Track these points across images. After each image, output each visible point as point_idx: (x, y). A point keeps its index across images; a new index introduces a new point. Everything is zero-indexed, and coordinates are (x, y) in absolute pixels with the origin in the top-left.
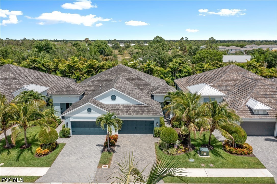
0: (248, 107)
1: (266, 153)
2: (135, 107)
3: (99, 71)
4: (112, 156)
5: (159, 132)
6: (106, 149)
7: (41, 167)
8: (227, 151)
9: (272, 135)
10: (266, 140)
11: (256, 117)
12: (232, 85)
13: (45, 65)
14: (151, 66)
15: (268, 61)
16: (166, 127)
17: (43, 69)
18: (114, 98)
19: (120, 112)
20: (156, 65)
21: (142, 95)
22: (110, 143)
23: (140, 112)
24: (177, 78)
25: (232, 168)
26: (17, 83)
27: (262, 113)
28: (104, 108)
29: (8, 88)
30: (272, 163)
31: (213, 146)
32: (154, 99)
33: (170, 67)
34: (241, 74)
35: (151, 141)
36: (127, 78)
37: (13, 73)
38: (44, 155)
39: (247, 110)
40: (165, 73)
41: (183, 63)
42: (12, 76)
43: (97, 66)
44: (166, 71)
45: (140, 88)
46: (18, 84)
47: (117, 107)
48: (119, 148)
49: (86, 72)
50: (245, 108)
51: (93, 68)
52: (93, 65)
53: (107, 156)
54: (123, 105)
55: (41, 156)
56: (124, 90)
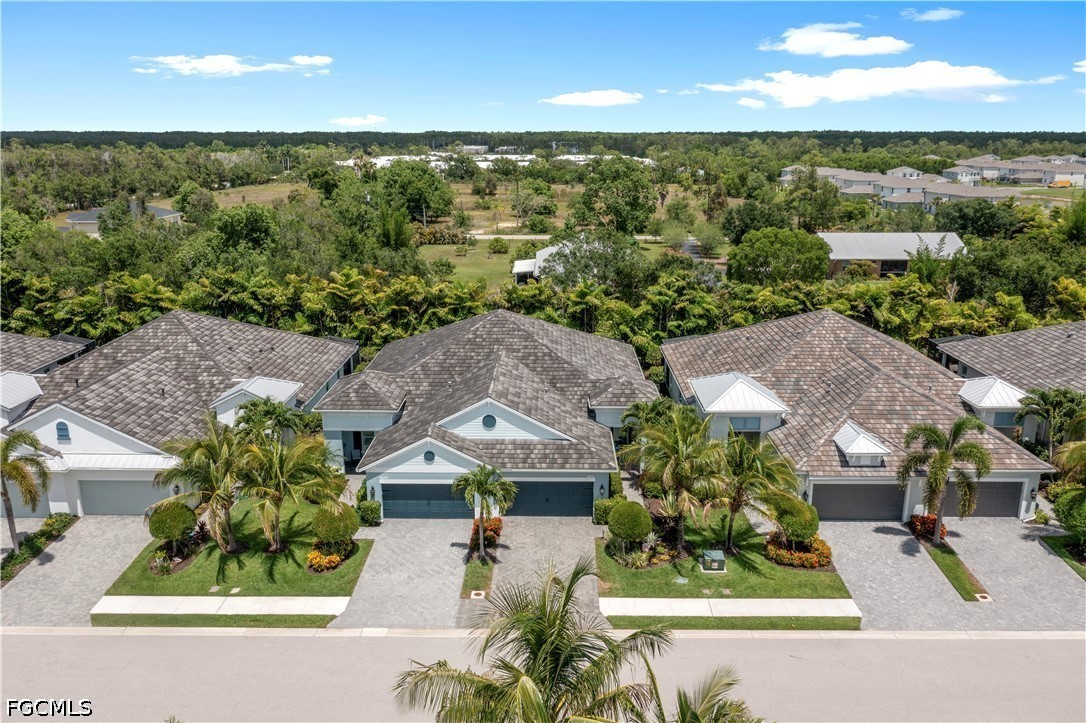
0: (837, 446)
1: (864, 564)
2: (545, 446)
3: (430, 311)
4: (491, 570)
5: (606, 511)
6: (475, 555)
7: (330, 596)
8: (770, 559)
9: (899, 518)
10: (878, 530)
11: (851, 474)
12: (815, 375)
13: (260, 297)
14: (591, 299)
15: (959, 279)
16: (626, 498)
17: (256, 307)
18: (489, 422)
19: (506, 460)
20: (607, 293)
21: (562, 411)
22: (485, 539)
23: (559, 461)
24: (672, 335)
25: (772, 597)
26: (213, 370)
27: (869, 463)
28: (466, 449)
29: (192, 386)
30: (871, 587)
31: (740, 547)
32: (595, 420)
33: (649, 302)
34: (845, 342)
35: (587, 533)
36: (520, 354)
37: (194, 340)
38: (328, 569)
39: (832, 453)
40: (632, 319)
41: (690, 286)
42: (195, 348)
43: (423, 295)
44: (637, 313)
45: (558, 385)
46: (217, 374)
47: (498, 447)
48: (506, 552)
49: (389, 316)
50: (827, 448)
51: (409, 303)
52: (408, 295)
53: (479, 570)
54: (515, 440)
55: (322, 570)
56: (516, 399)
